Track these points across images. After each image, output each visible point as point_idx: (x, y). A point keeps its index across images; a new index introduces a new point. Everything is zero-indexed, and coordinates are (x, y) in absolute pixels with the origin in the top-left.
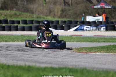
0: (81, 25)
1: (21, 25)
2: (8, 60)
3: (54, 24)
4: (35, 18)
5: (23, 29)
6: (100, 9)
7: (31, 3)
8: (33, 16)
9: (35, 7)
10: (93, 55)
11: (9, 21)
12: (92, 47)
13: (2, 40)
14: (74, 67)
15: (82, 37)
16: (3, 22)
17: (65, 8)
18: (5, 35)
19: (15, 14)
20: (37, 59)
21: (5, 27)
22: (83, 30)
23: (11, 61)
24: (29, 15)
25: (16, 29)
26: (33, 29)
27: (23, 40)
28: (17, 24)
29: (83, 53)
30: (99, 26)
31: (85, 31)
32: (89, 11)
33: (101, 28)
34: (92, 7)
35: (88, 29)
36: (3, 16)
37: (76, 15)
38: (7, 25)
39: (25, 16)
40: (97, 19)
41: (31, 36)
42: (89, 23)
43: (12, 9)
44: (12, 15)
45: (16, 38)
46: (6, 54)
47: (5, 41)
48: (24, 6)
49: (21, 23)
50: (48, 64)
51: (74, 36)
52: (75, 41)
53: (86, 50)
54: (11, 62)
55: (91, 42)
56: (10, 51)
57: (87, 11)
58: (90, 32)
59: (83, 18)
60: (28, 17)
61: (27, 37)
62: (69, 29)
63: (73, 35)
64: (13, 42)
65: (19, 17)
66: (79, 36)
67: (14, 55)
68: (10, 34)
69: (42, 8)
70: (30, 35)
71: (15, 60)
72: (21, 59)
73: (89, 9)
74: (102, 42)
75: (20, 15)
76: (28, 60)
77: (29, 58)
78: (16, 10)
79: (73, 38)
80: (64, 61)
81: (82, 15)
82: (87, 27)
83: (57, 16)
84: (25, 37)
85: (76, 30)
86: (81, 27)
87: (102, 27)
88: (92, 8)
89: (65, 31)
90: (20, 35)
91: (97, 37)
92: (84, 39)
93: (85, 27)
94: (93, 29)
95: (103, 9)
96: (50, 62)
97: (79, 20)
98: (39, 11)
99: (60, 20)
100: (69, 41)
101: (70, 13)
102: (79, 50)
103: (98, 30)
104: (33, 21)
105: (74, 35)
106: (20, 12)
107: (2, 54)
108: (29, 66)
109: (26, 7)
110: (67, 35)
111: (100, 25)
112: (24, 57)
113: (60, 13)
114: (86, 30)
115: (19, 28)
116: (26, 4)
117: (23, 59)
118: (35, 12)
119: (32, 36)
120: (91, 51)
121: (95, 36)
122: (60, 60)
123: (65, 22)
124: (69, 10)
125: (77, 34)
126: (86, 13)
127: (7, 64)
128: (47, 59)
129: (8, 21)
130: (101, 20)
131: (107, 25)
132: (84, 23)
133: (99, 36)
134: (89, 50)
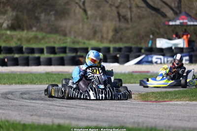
0: (147, 55)
1: (46, 55)
2: (23, 116)
4: (69, 44)
5: (49, 63)
8: (67, 39)
9: (69, 25)
10: (168, 105)
11: (26, 49)
12: (166, 92)
13: (13, 81)
14: (136, 125)
15: (149, 74)
16: (14, 51)
17: (120, 26)
18: (18, 73)
19: (36, 38)
20: (72, 113)
21: (19, 59)
22: (151, 62)
23: (29, 116)
24: (58, 38)
25: (38, 62)
26: (66, 62)
27: (49, 81)
28: (39, 53)
29: (151, 101)
32: (161, 30)
34: (166, 23)
35: (159, 61)
36: (15, 40)
37: (138, 38)
38: (21, 55)
39: (52, 40)
40: (174, 44)
42: (161, 52)
43: (30, 28)
44: (31, 39)
45: (37, 78)
47: (19, 83)
49: (45, 52)
50: (92, 121)
51: (137, 74)
52: (137, 82)
53: (156, 97)
54: (28, 119)
56: (26, 101)
57: (157, 30)
59: (151, 42)
60: (57, 42)
61: (55, 76)
62: (128, 61)
63: (133, 72)
64: (31, 84)
65: (43, 42)
66: (143, 74)
67: (34, 107)
68: (27, 72)
69: (80, 26)
70: (61, 73)
71: (35, 115)
72: (45, 112)
73: (160, 26)
75: (43, 38)
76: (57, 114)
78: (37, 31)
79: (134, 77)
80: (119, 116)
81: (149, 37)
82: (157, 58)
83: (107, 39)
84: (52, 76)
85: (139, 63)
86: (148, 59)
88: (166, 25)
89: (120, 64)
90: (43, 72)
93: (155, 58)
94: (167, 61)
95: (185, 27)
96: (95, 118)
97: (143, 46)
98: (75, 32)
99: (112, 46)
100: (128, 81)
101: (128, 33)
102: (145, 97)
104: (65, 48)
105: (136, 72)
106: (44, 34)
107: (12, 106)
108: (59, 126)
109: (53, 25)
110: (123, 72)
112: (51, 110)
113: (111, 34)
114: (156, 63)
115: (41, 60)
116: (53, 18)
117: (49, 113)
118: (70, 32)
119: (64, 73)
120: (164, 98)
122: (112, 115)
123: (119, 50)
124: (127, 29)
125: (140, 70)
126: (156, 35)
127: (22, 122)
129: (24, 49)
130: (181, 46)
131: (191, 54)
132: (153, 50)
134: (161, 97)
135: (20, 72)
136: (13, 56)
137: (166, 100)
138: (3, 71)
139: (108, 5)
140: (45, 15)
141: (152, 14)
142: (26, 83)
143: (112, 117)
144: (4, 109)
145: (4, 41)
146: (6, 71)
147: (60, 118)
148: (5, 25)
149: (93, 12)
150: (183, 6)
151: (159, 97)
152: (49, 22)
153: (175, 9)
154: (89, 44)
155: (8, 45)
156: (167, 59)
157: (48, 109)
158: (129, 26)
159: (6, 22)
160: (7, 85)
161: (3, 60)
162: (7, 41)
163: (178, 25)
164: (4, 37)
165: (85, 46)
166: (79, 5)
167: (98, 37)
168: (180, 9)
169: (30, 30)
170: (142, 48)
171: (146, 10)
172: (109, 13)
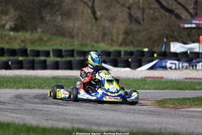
0: (161, 60)
1: (52, 59)
2: (38, 120)
3: (112, 57)
5: (56, 66)
6: (196, 30)
7: (69, 18)
8: (74, 42)
9: (77, 25)
10: (187, 112)
11: (31, 51)
12: (184, 99)
13: (21, 86)
15: (163, 80)
16: (18, 54)
17: (131, 29)
18: (24, 77)
19: (41, 39)
20: (89, 118)
21: (24, 62)
22: (165, 68)
23: (44, 121)
24: (65, 40)
25: (44, 66)
26: (73, 66)
28: (45, 56)
29: (168, 108)
30: (194, 61)
31: (169, 70)
32: (176, 33)
33: (198, 65)
35: (174, 67)
38: (25, 58)
39: (59, 42)
40: (189, 49)
41: (70, 79)
42: (176, 56)
43: (34, 29)
44: (35, 40)
45: (45, 82)
46: (34, 110)
47: (26, 87)
48: (56, 23)
49: (51, 55)
51: (150, 79)
52: (151, 88)
53: (174, 104)
55: (181, 89)
56: (38, 105)
57: (171, 34)
58: (178, 72)
59: (164, 46)
60: (63, 45)
61: (63, 81)
62: (140, 66)
63: (146, 77)
64: (40, 89)
65: (48, 44)
66: (157, 79)
67: (48, 111)
68: (32, 76)
69: (89, 27)
70: (68, 78)
71: (51, 119)
72: (60, 117)
73: (174, 29)
74: (200, 89)
75: (49, 40)
76: (73, 119)
77: (75, 117)
78: (42, 32)
79: (148, 83)
80: (138, 122)
81: (163, 41)
82: (171, 63)
83: (117, 42)
85: (152, 68)
86: (162, 63)
87: (199, 62)
88: (181, 28)
89: (132, 69)
90: (51, 76)
91: (190, 81)
92: (168, 83)
93: (169, 63)
94: (183, 67)
96: (113, 124)
97: (156, 49)
99: (123, 49)
100: (142, 87)
101: (140, 36)
102: (162, 103)
103: (191, 68)
104: (73, 51)
105: (149, 78)
106: (49, 36)
107: (25, 110)
109: (60, 26)
110: (135, 77)
111: (195, 59)
112: (66, 115)
113: (121, 37)
114: (170, 68)
115: (48, 63)
116: (59, 18)
117: (65, 118)
118: (77, 34)
120: (182, 105)
121: (187, 78)
122: (131, 121)
123: (131, 54)
124: (139, 31)
125: (153, 76)
126: (170, 38)
128: (107, 118)
129: (29, 52)
130: (197, 50)
132: (167, 55)
133: (194, 79)
134: (179, 103)
135: (26, 76)
136: (17, 59)
138: (7, 74)
139: (118, 6)
141: (165, 15)
142: (34, 88)
143: (129, 122)
144: (17, 113)
145: (7, 43)
146: (9, 75)
147: (77, 123)
149: (102, 12)
150: (199, 8)
151: (177, 104)
153: (191, 11)
154: (98, 47)
155: (11, 47)
156: (182, 64)
157: (63, 114)
158: (141, 28)
160: (14, 89)
161: (7, 62)
162: (9, 42)
163: (194, 28)
164: (7, 38)
166: (88, 5)
167: (108, 40)
168: (196, 11)
169: (35, 31)
170: (155, 53)
171: (159, 11)
172: (120, 14)
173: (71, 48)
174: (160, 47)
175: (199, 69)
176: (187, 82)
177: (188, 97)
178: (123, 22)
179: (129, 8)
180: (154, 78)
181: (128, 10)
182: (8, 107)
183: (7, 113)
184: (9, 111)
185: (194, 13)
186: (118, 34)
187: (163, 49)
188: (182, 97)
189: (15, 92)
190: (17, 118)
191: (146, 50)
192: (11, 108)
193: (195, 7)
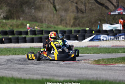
0: (97, 35)
1: (29, 36)
2: (21, 75)
3: (67, 34)
4: (44, 28)
5: (32, 41)
6: (118, 15)
7: (39, 11)
8: (43, 25)
9: (44, 15)
10: (113, 66)
11: (16, 32)
12: (111, 59)
13: (10, 53)
15: (99, 48)
16: (8, 34)
17: (78, 16)
19: (22, 24)
20: (52, 72)
21: (12, 39)
22: (100, 40)
23: (25, 75)
24: (37, 24)
25: (25, 41)
26: (43, 40)
28: (25, 35)
29: (102, 64)
30: (117, 35)
31: (102, 41)
32: (106, 18)
33: (120, 37)
34: (109, 13)
35: (105, 39)
36: (9, 26)
37: (91, 24)
38: (13, 36)
39: (33, 26)
40: (114, 28)
43: (18, 18)
44: (19, 25)
45: (25, 51)
46: (18, 68)
47: (14, 54)
48: (32, 14)
49: (29, 34)
50: (66, 77)
52: (91, 53)
53: (105, 62)
55: (110, 53)
56: (21, 65)
57: (103, 18)
58: (108, 42)
59: (99, 26)
62: (84, 39)
63: (88, 46)
64: (22, 55)
66: (95, 47)
67: (27, 69)
68: (17, 47)
69: (52, 16)
71: (29, 74)
72: (35, 72)
73: (105, 16)
74: (121, 53)
77: (44, 72)
78: (23, 19)
79: (89, 49)
81: (98, 23)
82: (103, 37)
83: (69, 25)
84: (35, 49)
85: (91, 40)
86: (98, 37)
87: (120, 36)
88: (109, 15)
89: (79, 41)
90: (29, 47)
91: (115, 47)
92: (102, 50)
94: (110, 39)
95: (121, 16)
97: (94, 28)
98: (48, 20)
99: (73, 29)
100: (85, 52)
101: (84, 20)
102: (98, 62)
103: (116, 39)
104: (42, 31)
105: (90, 46)
107: (13, 68)
109: (34, 16)
110: (81, 46)
111: (118, 34)
112: (39, 71)
113: (72, 21)
114: (103, 40)
115: (27, 39)
116: (33, 11)
117: (38, 73)
118: (45, 20)
120: (110, 62)
121: (113, 46)
123: (78, 32)
124: (83, 18)
126: (102, 21)
127: (23, 78)
128: (64, 72)
129: (15, 32)
130: (119, 28)
132: (100, 32)
133: (118, 46)
134: (108, 62)
135: (13, 47)
136: (8, 37)
137: (112, 63)
138: (2, 47)
139: (70, 2)
140: (28, 9)
141: (99, 7)
142: (19, 54)
143: (78, 74)
144: (8, 71)
145: (1, 27)
146: (4, 47)
148: (2, 16)
149: (60, 6)
150: (119, 2)
152: (31, 13)
153: (114, 4)
154: (58, 28)
155: (4, 30)
156: (110, 37)
158: (85, 15)
159: (3, 14)
160: (6, 56)
161: (2, 39)
162: (3, 27)
163: (117, 15)
164: (1, 24)
165: (55, 30)
166: (51, 2)
167: (64, 23)
168: (118, 4)
169: (18, 19)
170: (93, 30)
171: (95, 5)
172: (70, 7)
173: (41, 29)
174: (96, 27)
175: (120, 40)
176: (114, 48)
177: (114, 57)
178: (73, 12)
179: (76, 3)
180: (93, 46)
181: (76, 5)
182: (3, 67)
183: (2, 71)
184: (3, 69)
185: (116, 6)
186: (70, 20)
187: (98, 28)
188: (110, 58)
189: (7, 57)
190: (8, 73)
191: (88, 29)
192: (5, 67)
193: (117, 1)
